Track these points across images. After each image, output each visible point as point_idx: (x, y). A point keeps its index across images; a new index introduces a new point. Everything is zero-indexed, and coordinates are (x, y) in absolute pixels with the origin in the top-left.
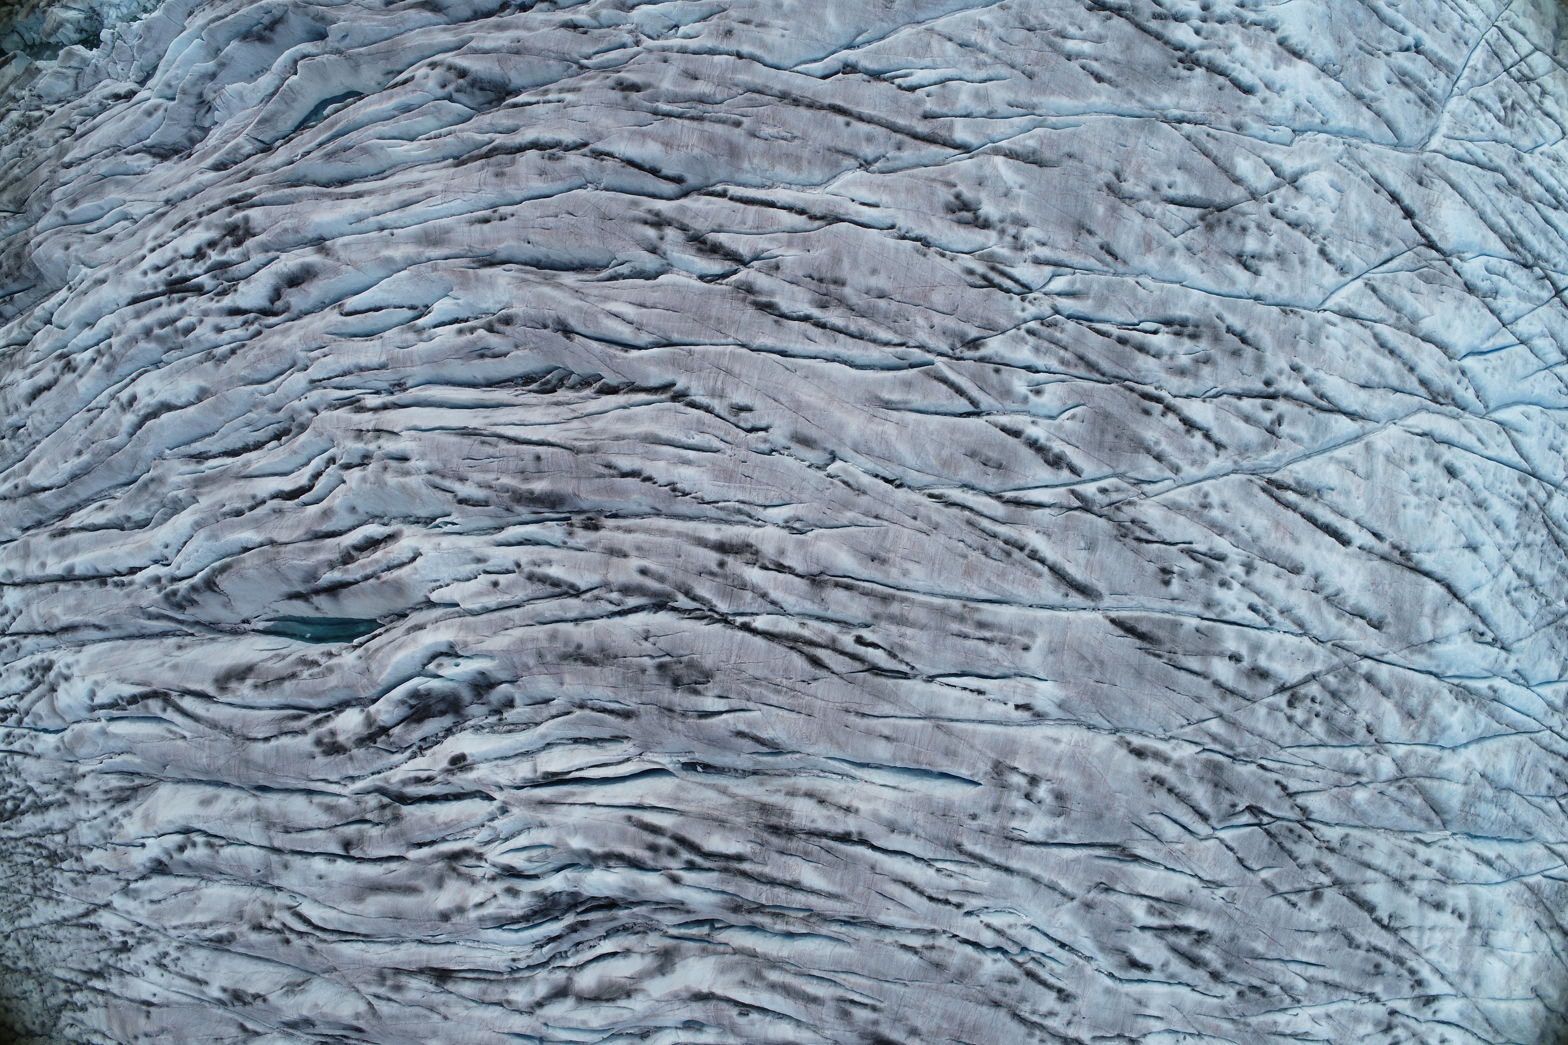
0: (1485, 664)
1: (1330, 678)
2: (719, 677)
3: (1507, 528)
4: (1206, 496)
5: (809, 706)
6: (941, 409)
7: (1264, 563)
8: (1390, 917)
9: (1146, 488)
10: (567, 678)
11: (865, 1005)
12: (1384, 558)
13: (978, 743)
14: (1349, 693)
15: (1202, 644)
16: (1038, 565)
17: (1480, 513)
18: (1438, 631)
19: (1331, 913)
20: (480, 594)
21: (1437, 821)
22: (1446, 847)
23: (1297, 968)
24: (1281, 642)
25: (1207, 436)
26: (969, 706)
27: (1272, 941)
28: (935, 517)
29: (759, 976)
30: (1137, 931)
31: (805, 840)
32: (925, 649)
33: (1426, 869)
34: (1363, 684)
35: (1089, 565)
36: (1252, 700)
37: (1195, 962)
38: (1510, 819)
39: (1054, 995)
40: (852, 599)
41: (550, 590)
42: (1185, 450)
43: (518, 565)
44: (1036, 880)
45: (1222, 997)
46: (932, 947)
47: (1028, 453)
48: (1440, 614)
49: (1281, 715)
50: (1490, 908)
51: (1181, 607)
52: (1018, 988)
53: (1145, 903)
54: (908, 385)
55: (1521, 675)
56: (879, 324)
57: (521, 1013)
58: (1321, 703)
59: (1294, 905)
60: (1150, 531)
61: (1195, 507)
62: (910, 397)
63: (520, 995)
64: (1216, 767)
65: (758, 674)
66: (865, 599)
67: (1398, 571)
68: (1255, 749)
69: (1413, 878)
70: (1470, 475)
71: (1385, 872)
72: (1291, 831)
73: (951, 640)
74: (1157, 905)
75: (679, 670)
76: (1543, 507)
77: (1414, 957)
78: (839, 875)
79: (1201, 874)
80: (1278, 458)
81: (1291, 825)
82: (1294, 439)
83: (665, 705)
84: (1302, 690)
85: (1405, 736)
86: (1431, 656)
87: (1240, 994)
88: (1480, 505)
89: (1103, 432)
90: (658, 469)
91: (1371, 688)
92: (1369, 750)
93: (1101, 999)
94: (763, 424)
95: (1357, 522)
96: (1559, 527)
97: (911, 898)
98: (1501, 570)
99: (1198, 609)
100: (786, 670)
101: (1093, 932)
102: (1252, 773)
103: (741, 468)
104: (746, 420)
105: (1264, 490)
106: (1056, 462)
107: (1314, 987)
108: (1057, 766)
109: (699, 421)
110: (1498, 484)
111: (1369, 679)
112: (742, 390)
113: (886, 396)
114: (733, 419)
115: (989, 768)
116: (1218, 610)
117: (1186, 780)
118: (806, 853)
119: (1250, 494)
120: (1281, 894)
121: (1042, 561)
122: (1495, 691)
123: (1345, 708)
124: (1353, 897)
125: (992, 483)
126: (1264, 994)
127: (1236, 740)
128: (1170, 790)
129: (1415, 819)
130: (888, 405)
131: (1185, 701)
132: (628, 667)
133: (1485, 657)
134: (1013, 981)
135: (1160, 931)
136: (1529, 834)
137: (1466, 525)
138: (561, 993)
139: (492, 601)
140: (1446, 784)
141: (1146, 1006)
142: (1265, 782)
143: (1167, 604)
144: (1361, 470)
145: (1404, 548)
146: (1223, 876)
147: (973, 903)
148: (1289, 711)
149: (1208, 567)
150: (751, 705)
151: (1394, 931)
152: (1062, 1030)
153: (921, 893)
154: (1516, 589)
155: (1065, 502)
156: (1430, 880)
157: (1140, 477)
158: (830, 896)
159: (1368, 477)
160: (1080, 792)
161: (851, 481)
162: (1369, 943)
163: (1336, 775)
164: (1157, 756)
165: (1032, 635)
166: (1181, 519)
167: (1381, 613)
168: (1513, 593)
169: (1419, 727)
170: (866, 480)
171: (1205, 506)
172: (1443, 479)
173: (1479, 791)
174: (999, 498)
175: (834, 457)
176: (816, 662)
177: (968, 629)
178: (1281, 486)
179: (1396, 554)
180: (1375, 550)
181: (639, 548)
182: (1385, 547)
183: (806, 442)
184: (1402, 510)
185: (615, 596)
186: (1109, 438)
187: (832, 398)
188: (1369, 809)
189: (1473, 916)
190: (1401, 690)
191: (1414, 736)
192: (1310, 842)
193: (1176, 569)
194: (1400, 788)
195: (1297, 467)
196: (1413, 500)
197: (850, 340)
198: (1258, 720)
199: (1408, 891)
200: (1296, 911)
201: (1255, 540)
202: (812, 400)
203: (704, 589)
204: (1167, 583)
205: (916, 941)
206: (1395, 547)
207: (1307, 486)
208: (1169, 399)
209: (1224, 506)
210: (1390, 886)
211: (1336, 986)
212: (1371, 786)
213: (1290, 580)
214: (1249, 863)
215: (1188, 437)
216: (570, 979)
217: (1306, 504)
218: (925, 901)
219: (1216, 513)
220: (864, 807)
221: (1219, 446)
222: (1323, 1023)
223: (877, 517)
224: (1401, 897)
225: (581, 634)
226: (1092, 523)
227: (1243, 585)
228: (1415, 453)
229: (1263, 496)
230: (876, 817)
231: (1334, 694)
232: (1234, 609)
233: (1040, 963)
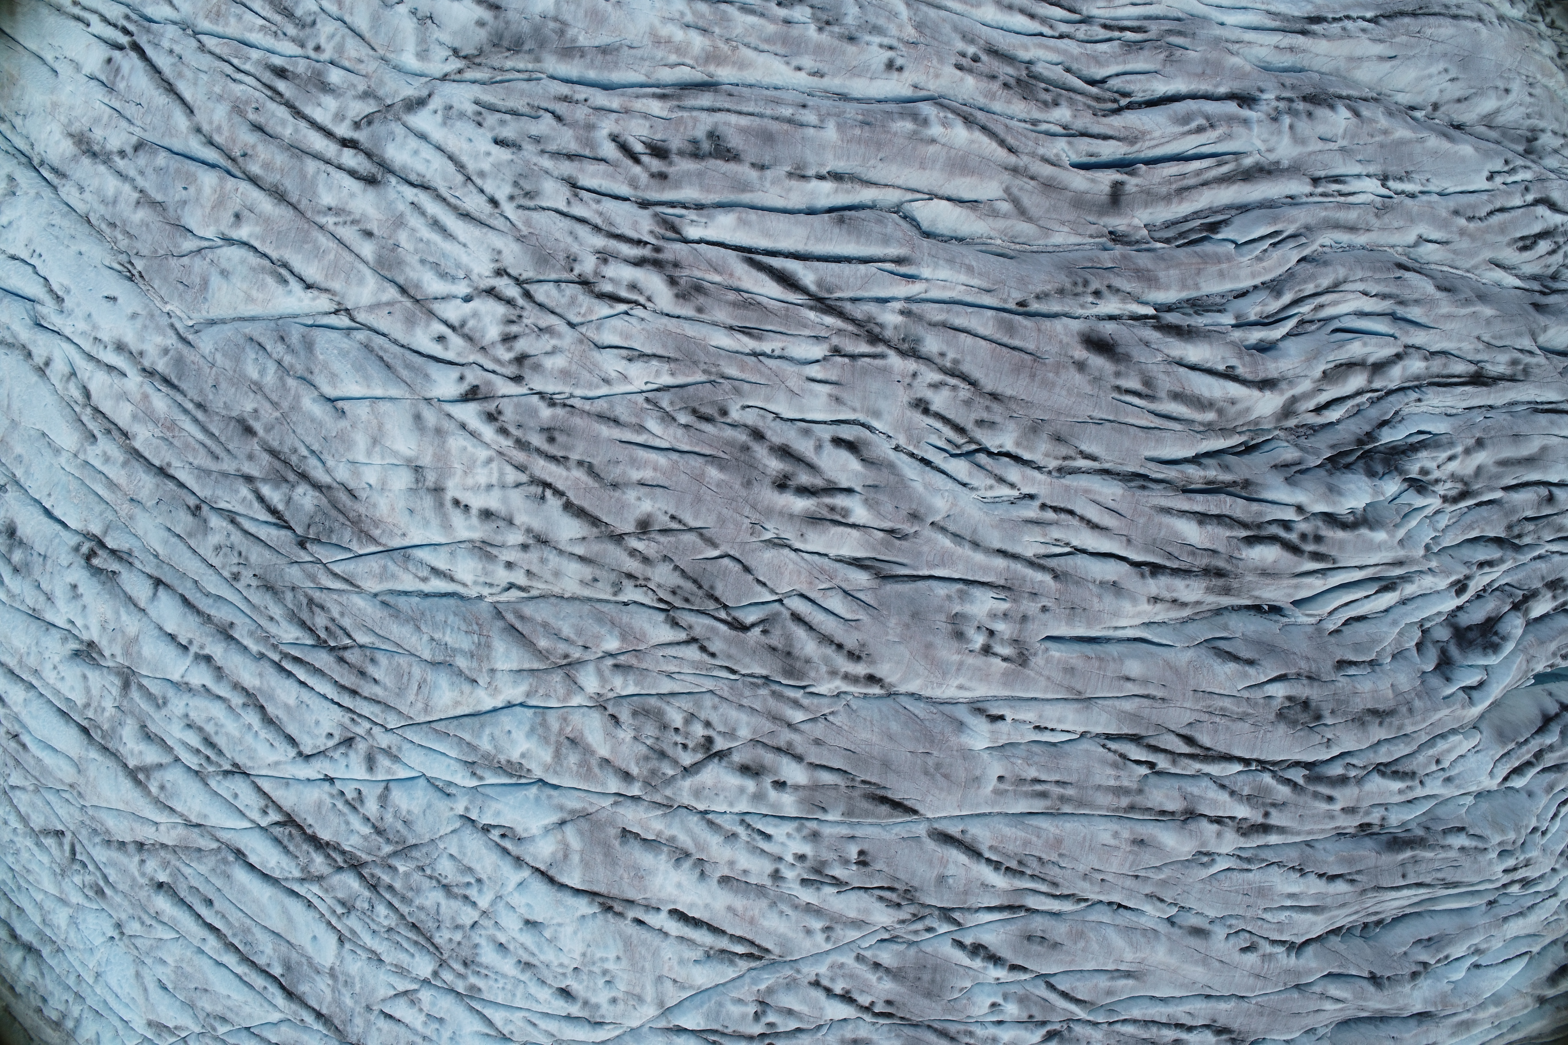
0: (495, 806)
1: (670, 772)
2: (1272, 717)
3: (491, 946)
4: (828, 939)
5: (1197, 701)
6: (1078, 976)
7: (760, 882)
8: (543, 498)
9: (886, 936)
10: (1390, 694)
11: (1128, 392)
12: (631, 902)
13: (1043, 682)
14: (647, 758)
15: (819, 797)
16: (994, 858)
17: (526, 957)
18: (559, 837)
19: (623, 506)
20: (1449, 751)
21: (510, 617)
22: (491, 585)
23: (657, 443)
24: (731, 804)
25: (828, 991)
26: (1052, 715)
27: (699, 479)
28: (1086, 885)
29: (1220, 412)
30: (858, 489)
31: (1194, 566)
32: (1097, 768)
33: (511, 559)
34: (635, 770)
35: (944, 863)
36: (755, 742)
37: (784, 452)
38: (423, 627)
39: (934, 408)
40: (1161, 804)
41: (1400, 768)
42: (852, 976)
43: (1421, 782)
44: (976, 545)
45: (744, 407)
46: (1065, 458)
47: (1005, 953)
48: (560, 855)
49: (722, 729)
50: (424, 518)
51: (845, 831)
52: (974, 416)
53: (851, 520)
54: (1109, 993)
55: (441, 790)
56: (1132, 1036)
57: (1413, 346)
58: (676, 744)
59: (673, 517)
60: (881, 898)
61: (838, 928)
62: (1109, 984)
63: (1416, 365)
64: (790, 672)
65: (1240, 724)
66: (1150, 805)
67: (614, 892)
68: (747, 693)
69: (525, 547)
70: (544, 994)
71: (561, 552)
72: (687, 600)
73: (1073, 779)
74: (838, 518)
75: (1304, 717)
76: (443, 963)
77: (505, 450)
78: (1162, 533)
79: (793, 555)
80: (754, 981)
81: (687, 606)
82: (740, 1001)
83: (1316, 684)
84: (700, 756)
85: (576, 718)
86: (561, 808)
87: (724, 413)
88: (528, 966)
89: (933, 981)
90: (1314, 886)
91: (623, 766)
92: (611, 695)
93: (882, 405)
94: (1232, 940)
95: (666, 934)
96: (416, 943)
97: (1093, 514)
98: (493, 903)
99: (826, 830)
100: (1216, 731)
101: (906, 487)
102: (746, 666)
103: (1251, 901)
104: (1245, 940)
105: (767, 951)
106: (976, 950)
107: (634, 420)
108: (961, 664)
109: (1281, 931)
110: (509, 987)
111: (627, 776)
112: (1249, 964)
113: (1131, 982)
114: (1255, 939)
115: (1033, 661)
116: (805, 832)
117: (826, 660)
118: (1193, 554)
119: (782, 945)
120: (691, 529)
121: (989, 861)
122: (474, 774)
123: (649, 742)
124: (595, 521)
125: (1038, 924)
126: (694, 412)
127: (772, 703)
128: (840, 646)
129: (539, 620)
130: (1128, 974)
131: (832, 739)
132: (1345, 713)
133: (498, 814)
134: (980, 423)
135: (832, 489)
136: (383, 603)
137: (546, 948)
138: (1379, 367)
139: (1442, 746)
140: (515, 666)
141: (830, 395)
142: (729, 657)
143: (859, 832)
144: (669, 984)
145: (610, 916)
146: (769, 554)
147: (1031, 511)
148: (710, 732)
149: (818, 871)
150: (1246, 694)
151: (535, 481)
152: (922, 368)
153: (1082, 518)
154: (468, 884)
155: (968, 916)
156: (502, 546)
157: (895, 947)
158: (1168, 511)
159: (660, 979)
160: (938, 641)
161: (1158, 904)
162: (568, 469)
163: (644, 665)
164: (854, 680)
165: (997, 792)
166: (852, 914)
167: (626, 848)
168: (473, 881)
169: (561, 730)
170: (1148, 908)
171: (827, 929)
172: (575, 986)
173: (475, 664)
174: (1028, 910)
175: (1171, 921)
176: (1189, 740)
177: (1057, 790)
178: (750, 956)
179: (618, 908)
180: (642, 909)
181: (1332, 817)
182: (631, 914)
183: (1197, 932)
184: (621, 954)
185: (1352, 773)
186: (926, 977)
187: (1175, 971)
188: (596, 629)
189: (441, 505)
190: (589, 769)
191: (565, 720)
192: (659, 586)
193: (854, 867)
194: (566, 656)
195: (735, 975)
196: (611, 966)
197: (1157, 1019)
198: (748, 724)
199: (529, 531)
200: (672, 511)
201: (773, 904)
202: (1193, 968)
203: (1283, 792)
204: (861, 853)
205: (1082, 463)
206: (620, 915)
207: (722, 961)
208: (868, 1018)
209: (809, 932)
210: (551, 536)
211: (602, 417)
212: (600, 654)
213: (732, 869)
214: (736, 568)
215: (848, 987)
216: (1370, 381)
217: (723, 943)
218: (1078, 511)
219: (817, 925)
220: (1146, 607)
221: (816, 984)
222: (614, 375)
223: (1137, 877)
224: (537, 525)
225: (1378, 733)
226: (942, 901)
227: (780, 859)
228: (612, 1008)
229: (769, 946)
230: (1134, 600)
231: (663, 755)
232: (788, 835)
233: (949, 441)
